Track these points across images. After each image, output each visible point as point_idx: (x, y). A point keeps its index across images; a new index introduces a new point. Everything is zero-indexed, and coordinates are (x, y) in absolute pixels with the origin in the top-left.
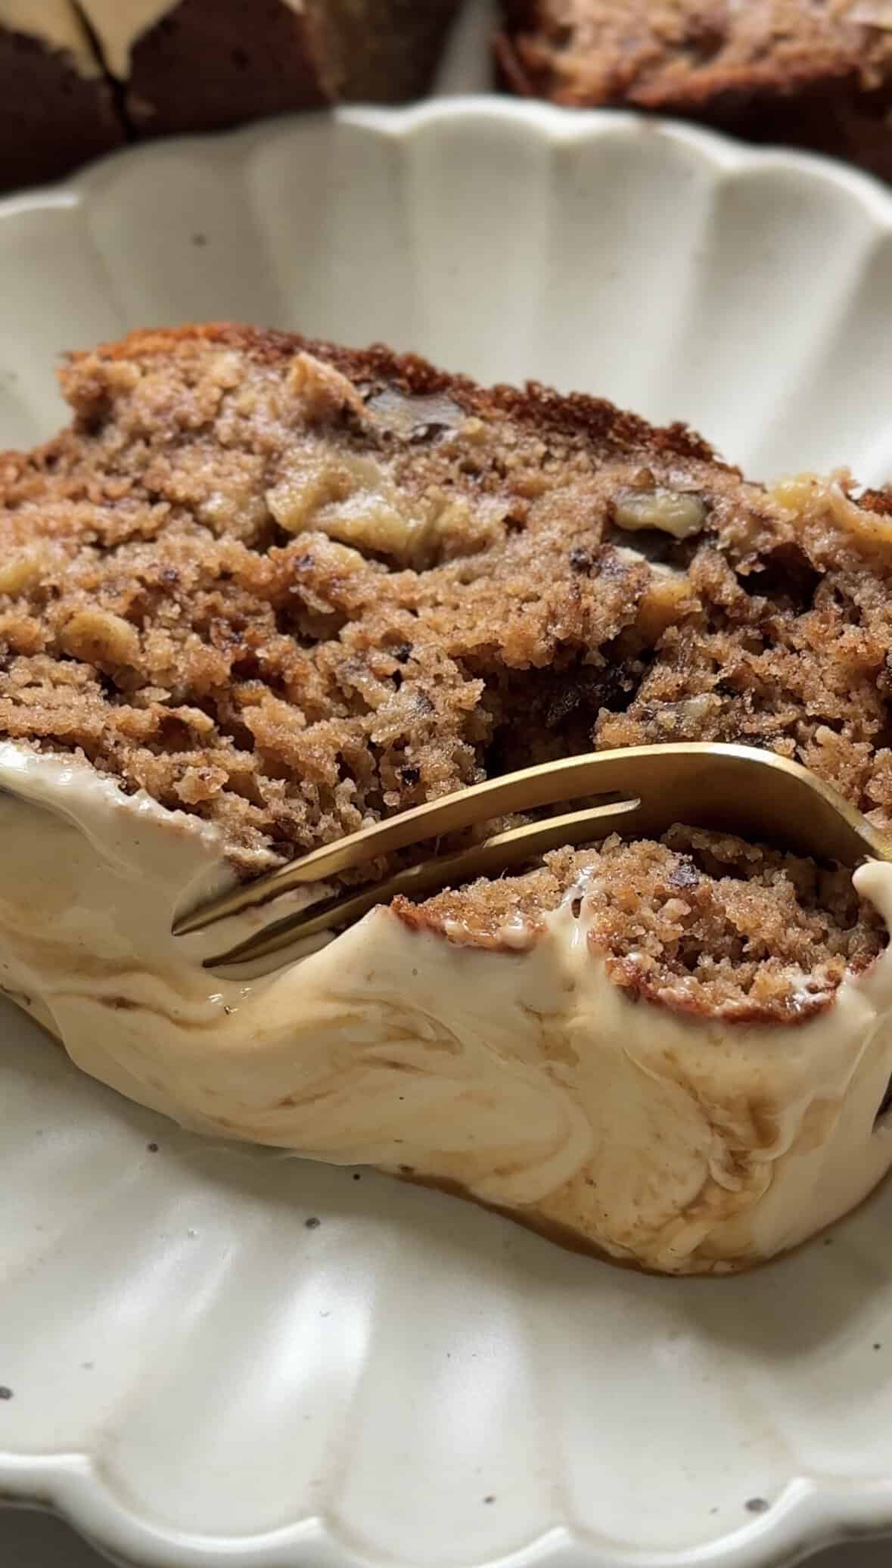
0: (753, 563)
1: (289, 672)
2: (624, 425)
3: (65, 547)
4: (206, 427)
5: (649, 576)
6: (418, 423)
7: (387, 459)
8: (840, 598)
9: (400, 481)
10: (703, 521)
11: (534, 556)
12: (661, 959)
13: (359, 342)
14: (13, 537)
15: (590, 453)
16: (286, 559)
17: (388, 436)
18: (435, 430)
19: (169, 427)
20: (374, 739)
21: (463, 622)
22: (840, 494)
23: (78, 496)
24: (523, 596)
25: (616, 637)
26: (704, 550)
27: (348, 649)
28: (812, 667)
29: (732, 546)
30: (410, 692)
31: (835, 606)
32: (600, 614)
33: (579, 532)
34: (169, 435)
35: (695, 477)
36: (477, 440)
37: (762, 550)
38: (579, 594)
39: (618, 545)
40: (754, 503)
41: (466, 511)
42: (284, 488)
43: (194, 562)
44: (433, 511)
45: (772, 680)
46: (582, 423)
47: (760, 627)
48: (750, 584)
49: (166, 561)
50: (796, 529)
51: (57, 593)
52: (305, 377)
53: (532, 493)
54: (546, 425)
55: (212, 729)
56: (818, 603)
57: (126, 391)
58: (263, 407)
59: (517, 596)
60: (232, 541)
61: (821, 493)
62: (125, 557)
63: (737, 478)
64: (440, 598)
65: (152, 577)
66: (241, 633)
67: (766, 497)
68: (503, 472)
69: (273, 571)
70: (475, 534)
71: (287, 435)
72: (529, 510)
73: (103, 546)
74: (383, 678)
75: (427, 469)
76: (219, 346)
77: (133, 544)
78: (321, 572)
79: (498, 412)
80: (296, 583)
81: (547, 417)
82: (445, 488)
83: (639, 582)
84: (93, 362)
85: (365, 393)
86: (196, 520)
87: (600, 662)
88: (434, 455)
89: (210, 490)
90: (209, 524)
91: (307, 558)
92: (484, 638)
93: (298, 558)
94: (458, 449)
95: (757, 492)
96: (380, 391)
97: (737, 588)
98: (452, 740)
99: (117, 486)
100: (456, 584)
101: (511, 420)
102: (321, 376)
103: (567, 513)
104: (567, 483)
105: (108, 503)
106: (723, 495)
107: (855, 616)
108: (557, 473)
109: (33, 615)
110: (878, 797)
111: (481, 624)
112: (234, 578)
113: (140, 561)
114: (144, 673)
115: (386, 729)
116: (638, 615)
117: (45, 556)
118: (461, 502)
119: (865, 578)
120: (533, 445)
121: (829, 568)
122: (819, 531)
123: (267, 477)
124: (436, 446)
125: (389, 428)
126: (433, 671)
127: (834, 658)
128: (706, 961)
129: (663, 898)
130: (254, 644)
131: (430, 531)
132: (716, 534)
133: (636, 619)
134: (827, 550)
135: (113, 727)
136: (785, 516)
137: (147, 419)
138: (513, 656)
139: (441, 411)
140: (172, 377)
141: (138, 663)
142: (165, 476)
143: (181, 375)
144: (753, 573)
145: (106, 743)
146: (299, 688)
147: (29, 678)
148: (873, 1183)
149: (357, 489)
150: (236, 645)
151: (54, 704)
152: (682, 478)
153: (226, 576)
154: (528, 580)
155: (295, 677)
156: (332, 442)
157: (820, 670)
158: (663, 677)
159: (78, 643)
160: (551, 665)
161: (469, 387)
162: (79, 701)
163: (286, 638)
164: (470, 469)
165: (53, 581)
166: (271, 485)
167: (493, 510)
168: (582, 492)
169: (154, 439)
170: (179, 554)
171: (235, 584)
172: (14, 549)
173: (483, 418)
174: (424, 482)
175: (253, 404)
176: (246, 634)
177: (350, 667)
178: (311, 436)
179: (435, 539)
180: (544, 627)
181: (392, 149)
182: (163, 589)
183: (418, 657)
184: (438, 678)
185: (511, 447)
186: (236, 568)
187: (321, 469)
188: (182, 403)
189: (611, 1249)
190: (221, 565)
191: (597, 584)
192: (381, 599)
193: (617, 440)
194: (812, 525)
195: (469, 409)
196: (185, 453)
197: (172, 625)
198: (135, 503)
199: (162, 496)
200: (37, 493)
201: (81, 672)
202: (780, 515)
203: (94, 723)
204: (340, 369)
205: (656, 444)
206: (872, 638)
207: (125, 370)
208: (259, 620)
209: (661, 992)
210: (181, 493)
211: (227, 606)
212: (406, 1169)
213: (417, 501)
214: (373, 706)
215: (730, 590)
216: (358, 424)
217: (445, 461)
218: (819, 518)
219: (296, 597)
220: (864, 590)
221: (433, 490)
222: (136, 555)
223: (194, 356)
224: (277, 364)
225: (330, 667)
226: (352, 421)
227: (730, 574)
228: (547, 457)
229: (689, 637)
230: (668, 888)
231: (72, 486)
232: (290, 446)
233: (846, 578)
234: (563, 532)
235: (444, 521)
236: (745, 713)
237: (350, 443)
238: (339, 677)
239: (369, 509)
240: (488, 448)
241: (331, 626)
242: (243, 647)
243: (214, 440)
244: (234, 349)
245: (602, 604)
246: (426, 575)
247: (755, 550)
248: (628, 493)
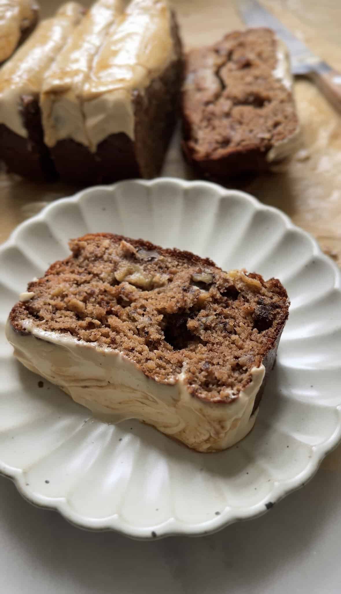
0: (224, 290)
1: (119, 313)
2: (195, 258)
3: (69, 284)
4: (101, 257)
5: (200, 292)
6: (149, 257)
7: (141, 265)
8: (244, 297)
9: (145, 270)
10: (213, 280)
11: (174, 288)
12: (200, 385)
13: (136, 238)
14: (57, 282)
15: (187, 264)
16: (119, 288)
17: (142, 260)
18: (153, 258)
19: (93, 257)
20: (138, 327)
21: (158, 303)
22: (244, 274)
23: (73, 272)
24: (171, 297)
25: (192, 306)
26: (213, 286)
27: (132, 308)
28: (237, 312)
29: (219, 286)
30: (146, 317)
31: (242, 299)
32: (189, 301)
33: (184, 282)
34: (93, 259)
35: (211, 270)
36: (162, 261)
37: (226, 287)
38: (184, 297)
39: (193, 285)
40: (224, 276)
41: (159, 277)
42: (118, 272)
43: (98, 288)
44: (152, 277)
45: (228, 314)
46: (186, 257)
47: (225, 304)
48: (223, 294)
49: (92, 288)
50: (233, 282)
51: (67, 295)
52: (124, 246)
53: (174, 273)
54: (178, 258)
55: (100, 324)
56: (238, 298)
57: (84, 248)
58: (114, 252)
59: (170, 297)
60: (107, 284)
61: (239, 274)
62: (83, 287)
63: (220, 270)
64: (153, 297)
65: (89, 292)
66: (109, 305)
67: (227, 275)
68: (167, 268)
69: (116, 291)
70: (161, 283)
71: (119, 259)
72: (174, 277)
73: (78, 284)
74: (140, 314)
75: (151, 268)
76: (105, 238)
77: (85, 284)
78: (126, 291)
79: (167, 255)
80: (121, 294)
81: (178, 256)
82: (155, 272)
83: (197, 294)
84: (76, 242)
85: (137, 250)
86: (99, 278)
87: (189, 312)
88: (153, 264)
89: (102, 272)
90: (102, 279)
91: (123, 288)
92: (163, 307)
93: (121, 288)
94: (158, 263)
95: (225, 274)
96: (141, 249)
97: (220, 295)
98: (155, 326)
99: (81, 270)
100: (157, 294)
101: (170, 257)
102: (127, 246)
103: (182, 278)
104: (182, 271)
105: (79, 274)
106: (217, 274)
107: (248, 301)
108: (180, 269)
109: (61, 301)
110: (254, 339)
111: (162, 303)
112: (107, 292)
113: (86, 288)
114: (86, 314)
115: (141, 325)
116: (198, 301)
117: (65, 287)
118: (158, 275)
119: (250, 293)
120: (175, 262)
121: (241, 291)
122: (239, 282)
123: (115, 269)
124: (153, 262)
125: (143, 258)
126: (151, 313)
127: (242, 310)
128: (211, 386)
129: (202, 370)
130: (112, 307)
131: (151, 281)
132: (216, 283)
133: (197, 302)
134: (240, 287)
135: (78, 326)
136: (231, 279)
137: (88, 255)
138: (169, 311)
139: (155, 254)
140: (94, 245)
141: (85, 312)
142: (91, 268)
143: (96, 245)
144: (224, 292)
145: (76, 330)
146: (121, 317)
147: (60, 316)
148: (248, 432)
149: (135, 272)
150: (107, 307)
151: (64, 321)
152: (208, 270)
153: (105, 291)
154: (173, 293)
155: (120, 314)
156: (129, 261)
157: (239, 313)
158: (203, 312)
159: (71, 307)
160: (177, 313)
161: (160, 248)
162: (70, 320)
163: (119, 306)
164: (160, 267)
165: (66, 293)
166: (116, 271)
167: (165, 277)
168: (185, 273)
169: (90, 260)
170: (95, 286)
171: (108, 293)
172: (57, 285)
173: (164, 256)
174: (150, 271)
175: (112, 251)
176: (110, 305)
177: (132, 312)
178: (125, 259)
179: (152, 283)
180: (176, 304)
181: (148, 190)
182: (91, 294)
183: (148, 310)
184: (153, 315)
185: (170, 263)
186: (108, 290)
187: (127, 267)
188: (96, 251)
189: (189, 446)
190: (104, 289)
191: (188, 294)
192: (140, 298)
193: (194, 261)
194: (237, 281)
195: (161, 254)
196: (97, 263)
197: (93, 303)
198: (85, 274)
199: (91, 273)
200: (63, 271)
201: (71, 314)
202: (230, 279)
203: (73, 326)
204: (132, 244)
205: (202, 262)
206: (251, 306)
207: (84, 243)
208: (113, 302)
209: (199, 395)
210: (95, 272)
211: (106, 298)
212: (144, 421)
213: (148, 275)
214: (138, 320)
215: (218, 296)
216: (135, 257)
217: (155, 266)
218: (239, 279)
219: (121, 297)
220: (249, 295)
221: (152, 272)
222: (85, 286)
223: (99, 240)
224: (118, 243)
225: (128, 312)
226: (134, 256)
227: (218, 292)
228: (178, 265)
229: (210, 304)
230: (202, 368)
231: (71, 270)
232: (120, 262)
233: (245, 293)
234: (181, 282)
235: (155, 279)
236: (222, 319)
237: (134, 261)
238: (130, 314)
239: (138, 277)
240: (165, 262)
241: (129, 304)
242: (109, 308)
243: (103, 260)
244: (108, 239)
245: (189, 299)
246: (150, 292)
247: (225, 287)
248: (196, 273)
